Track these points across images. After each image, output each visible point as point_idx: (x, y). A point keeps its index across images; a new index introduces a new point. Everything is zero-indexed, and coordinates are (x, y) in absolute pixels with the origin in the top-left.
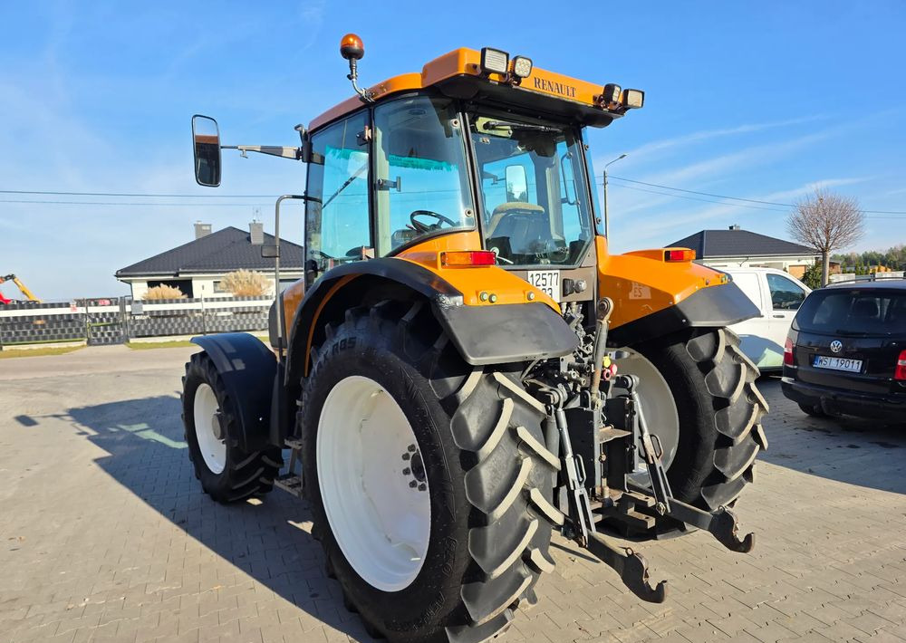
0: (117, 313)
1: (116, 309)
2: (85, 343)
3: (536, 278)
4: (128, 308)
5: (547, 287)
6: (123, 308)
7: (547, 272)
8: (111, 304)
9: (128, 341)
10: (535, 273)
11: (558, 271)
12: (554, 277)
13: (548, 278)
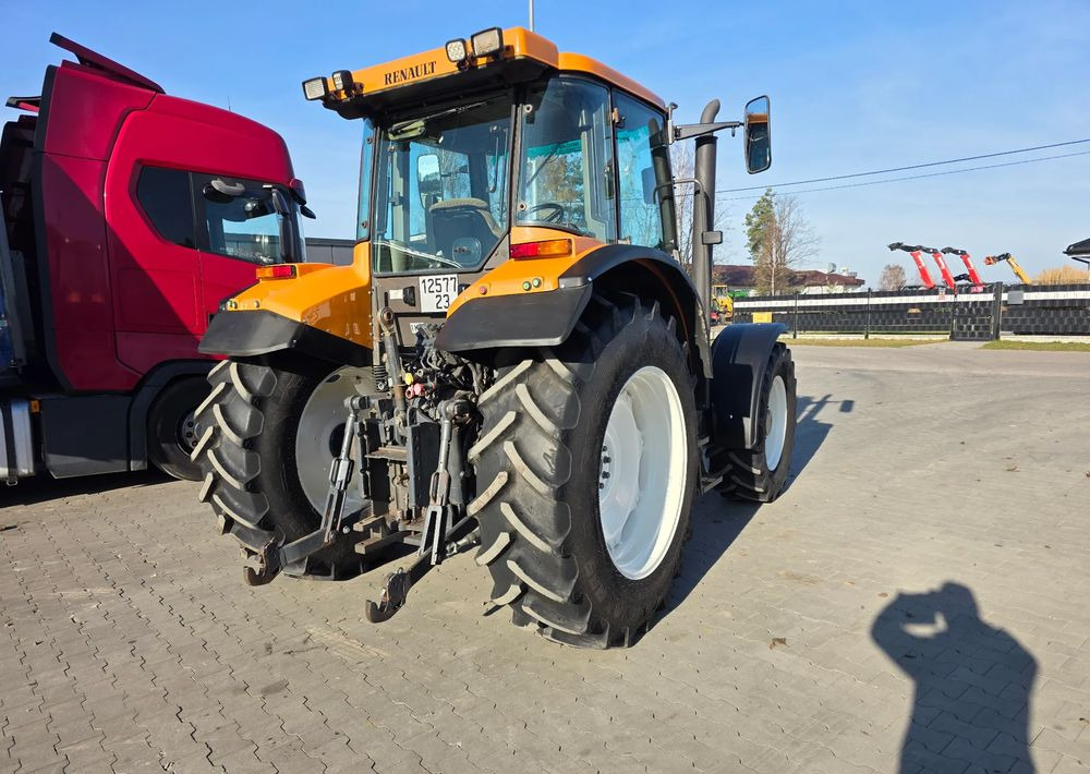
0: (990, 302)
1: (990, 297)
2: (948, 337)
3: (428, 284)
4: (1005, 297)
5: (442, 294)
6: (997, 296)
7: (441, 277)
8: (985, 291)
9: (998, 337)
10: (427, 278)
11: (455, 276)
12: (451, 283)
13: (444, 283)
